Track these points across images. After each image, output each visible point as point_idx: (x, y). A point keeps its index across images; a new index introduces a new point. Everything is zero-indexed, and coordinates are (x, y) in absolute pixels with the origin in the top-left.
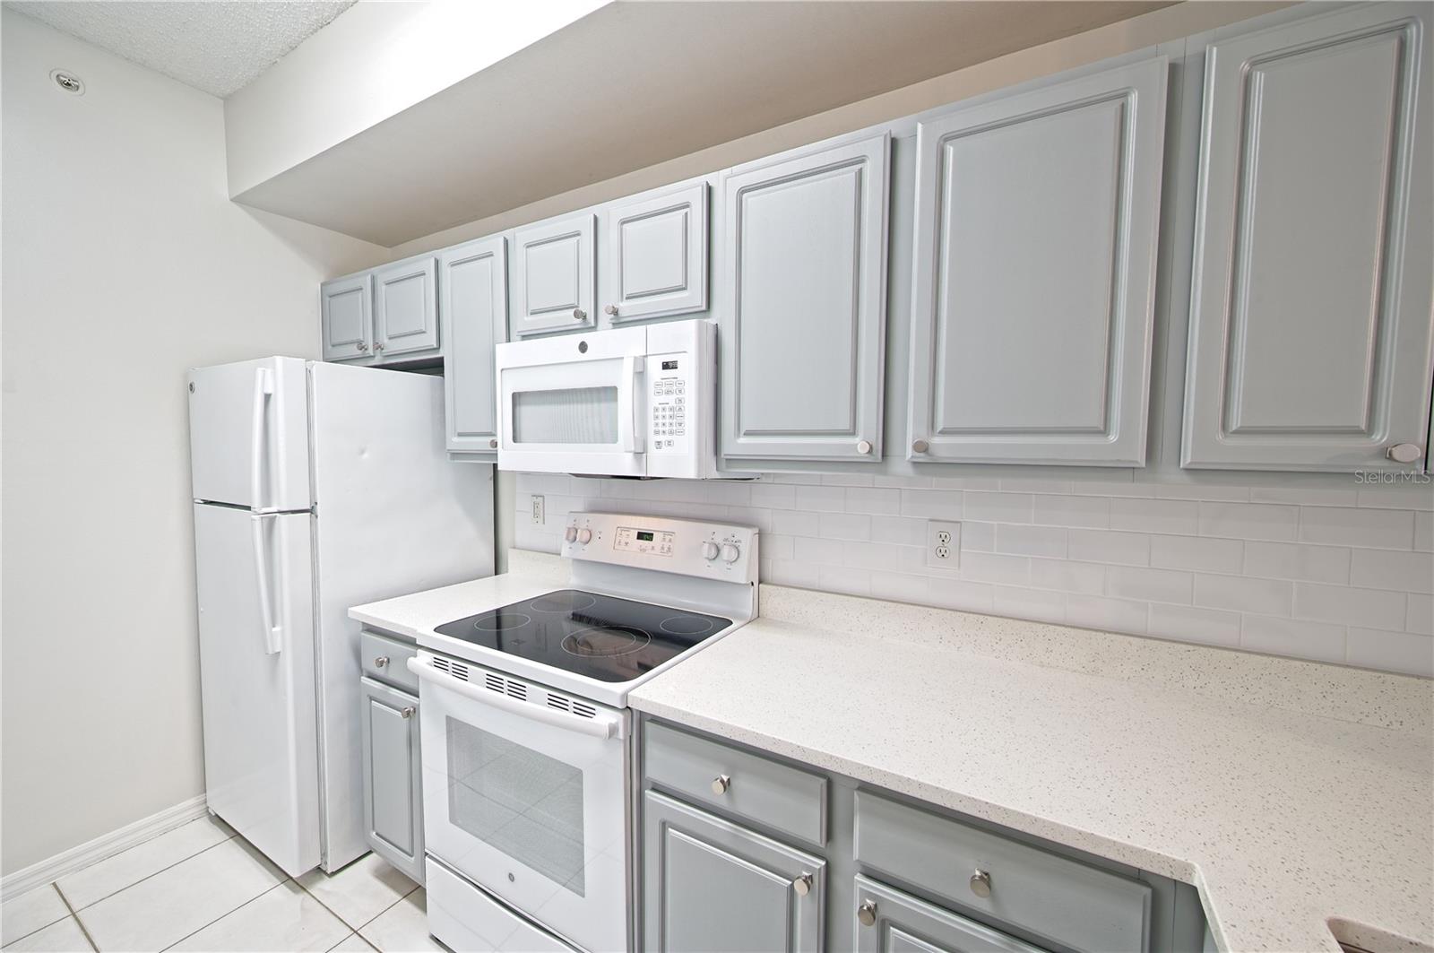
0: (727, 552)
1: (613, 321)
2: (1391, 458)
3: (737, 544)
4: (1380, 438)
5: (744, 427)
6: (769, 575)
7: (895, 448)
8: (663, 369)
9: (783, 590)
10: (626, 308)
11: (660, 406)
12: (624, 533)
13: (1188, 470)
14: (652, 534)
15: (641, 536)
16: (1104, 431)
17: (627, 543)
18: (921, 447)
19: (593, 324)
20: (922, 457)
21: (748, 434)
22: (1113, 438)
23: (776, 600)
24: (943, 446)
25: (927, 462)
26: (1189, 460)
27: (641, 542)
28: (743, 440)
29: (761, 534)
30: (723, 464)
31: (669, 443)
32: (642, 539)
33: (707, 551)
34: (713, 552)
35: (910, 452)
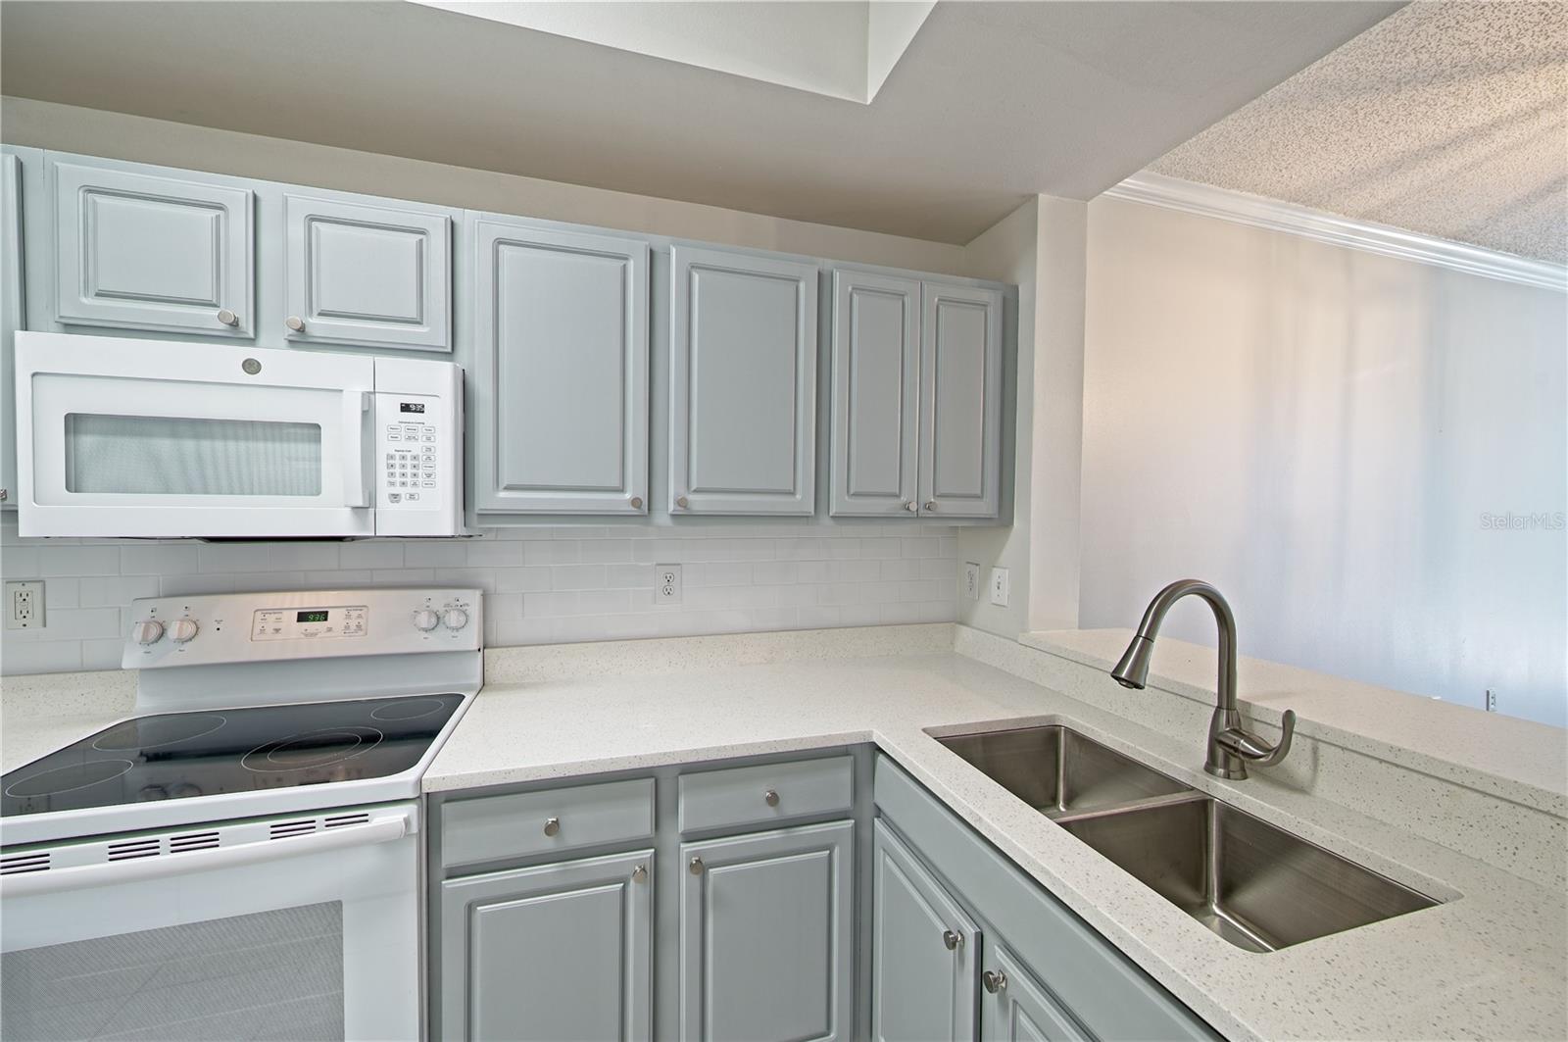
0: (453, 619)
1: (291, 338)
2: (908, 509)
3: (464, 608)
4: (904, 499)
5: (505, 481)
6: (492, 639)
7: (658, 503)
8: (402, 411)
9: (515, 651)
10: (318, 326)
11: (398, 454)
12: (271, 618)
13: (832, 517)
14: (327, 612)
15: (303, 617)
16: (793, 493)
17: (277, 630)
18: (682, 502)
19: (251, 335)
20: (681, 511)
21: (508, 488)
22: (799, 497)
23: (503, 663)
24: (699, 503)
25: (684, 516)
26: (834, 511)
27: (305, 625)
28: (503, 494)
29: (485, 597)
30: (474, 520)
31: (412, 496)
32: (307, 620)
33: (424, 620)
34: (434, 620)
35: (671, 507)
